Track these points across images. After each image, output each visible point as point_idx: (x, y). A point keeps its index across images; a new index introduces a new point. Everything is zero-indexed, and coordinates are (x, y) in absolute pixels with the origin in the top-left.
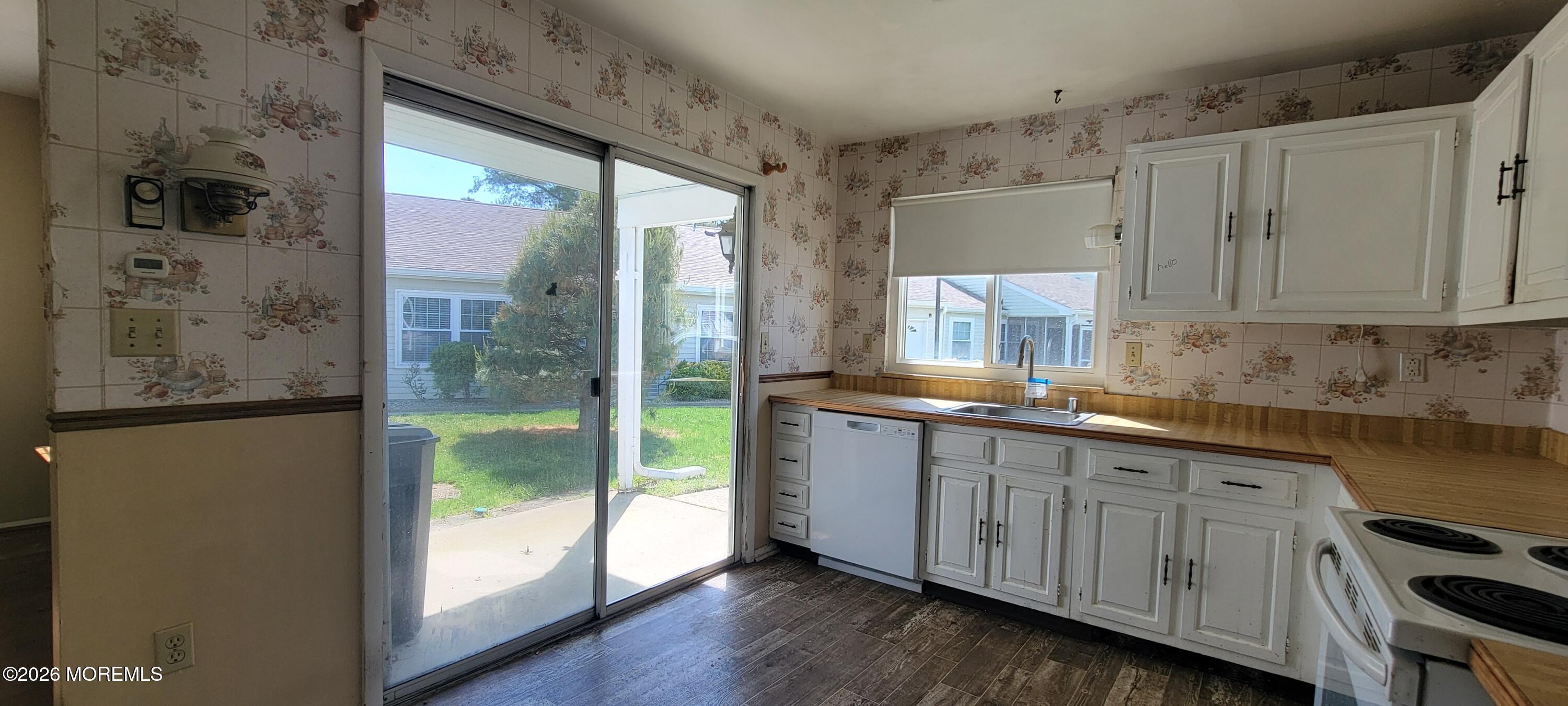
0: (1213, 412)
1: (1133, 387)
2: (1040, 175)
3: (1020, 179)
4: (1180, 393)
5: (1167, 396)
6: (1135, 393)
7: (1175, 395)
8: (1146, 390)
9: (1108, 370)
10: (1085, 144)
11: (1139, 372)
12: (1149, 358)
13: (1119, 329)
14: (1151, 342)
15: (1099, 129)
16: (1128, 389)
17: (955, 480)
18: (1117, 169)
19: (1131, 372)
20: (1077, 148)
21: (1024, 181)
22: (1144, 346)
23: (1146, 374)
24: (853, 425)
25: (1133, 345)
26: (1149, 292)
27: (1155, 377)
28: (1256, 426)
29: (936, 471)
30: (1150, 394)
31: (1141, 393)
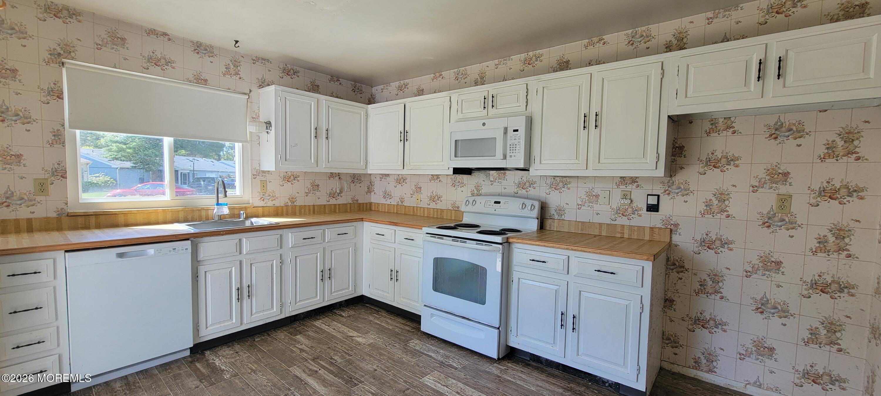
0: (298, 209)
1: (264, 202)
2: (206, 81)
3: (193, 79)
4: (284, 203)
5: (279, 205)
6: (265, 205)
7: (282, 205)
8: (270, 203)
9: (252, 195)
10: (232, 71)
11: (267, 195)
12: (270, 187)
13: (256, 174)
14: (271, 180)
15: (239, 66)
16: (262, 204)
17: (216, 271)
18: (250, 91)
19: (263, 195)
20: (227, 73)
21: (195, 81)
22: (268, 182)
23: (270, 195)
24: (121, 255)
25: (263, 182)
26: (288, 157)
27: (273, 197)
28: (312, 213)
29: (202, 270)
30: (272, 205)
31: (268, 205)
